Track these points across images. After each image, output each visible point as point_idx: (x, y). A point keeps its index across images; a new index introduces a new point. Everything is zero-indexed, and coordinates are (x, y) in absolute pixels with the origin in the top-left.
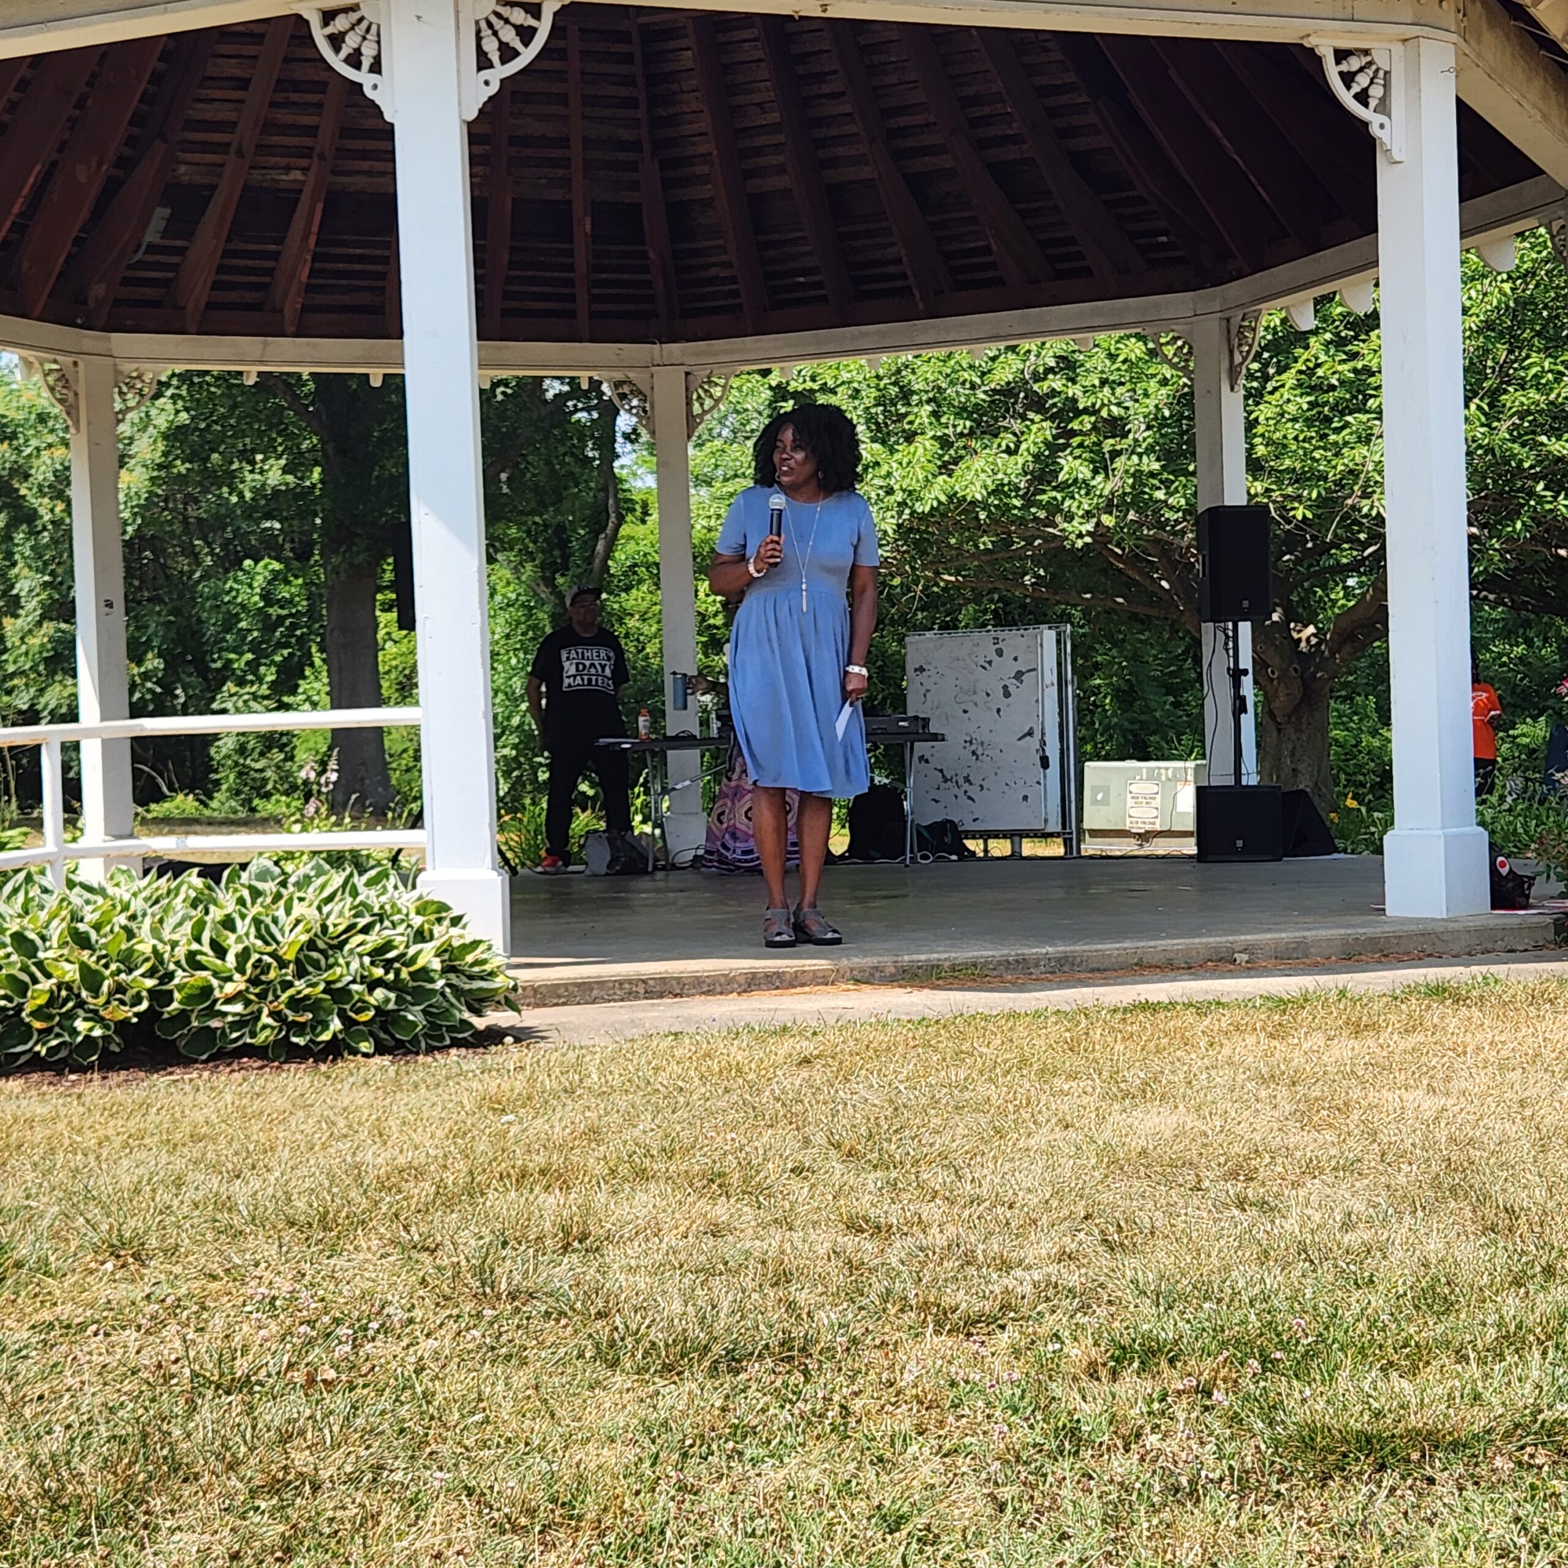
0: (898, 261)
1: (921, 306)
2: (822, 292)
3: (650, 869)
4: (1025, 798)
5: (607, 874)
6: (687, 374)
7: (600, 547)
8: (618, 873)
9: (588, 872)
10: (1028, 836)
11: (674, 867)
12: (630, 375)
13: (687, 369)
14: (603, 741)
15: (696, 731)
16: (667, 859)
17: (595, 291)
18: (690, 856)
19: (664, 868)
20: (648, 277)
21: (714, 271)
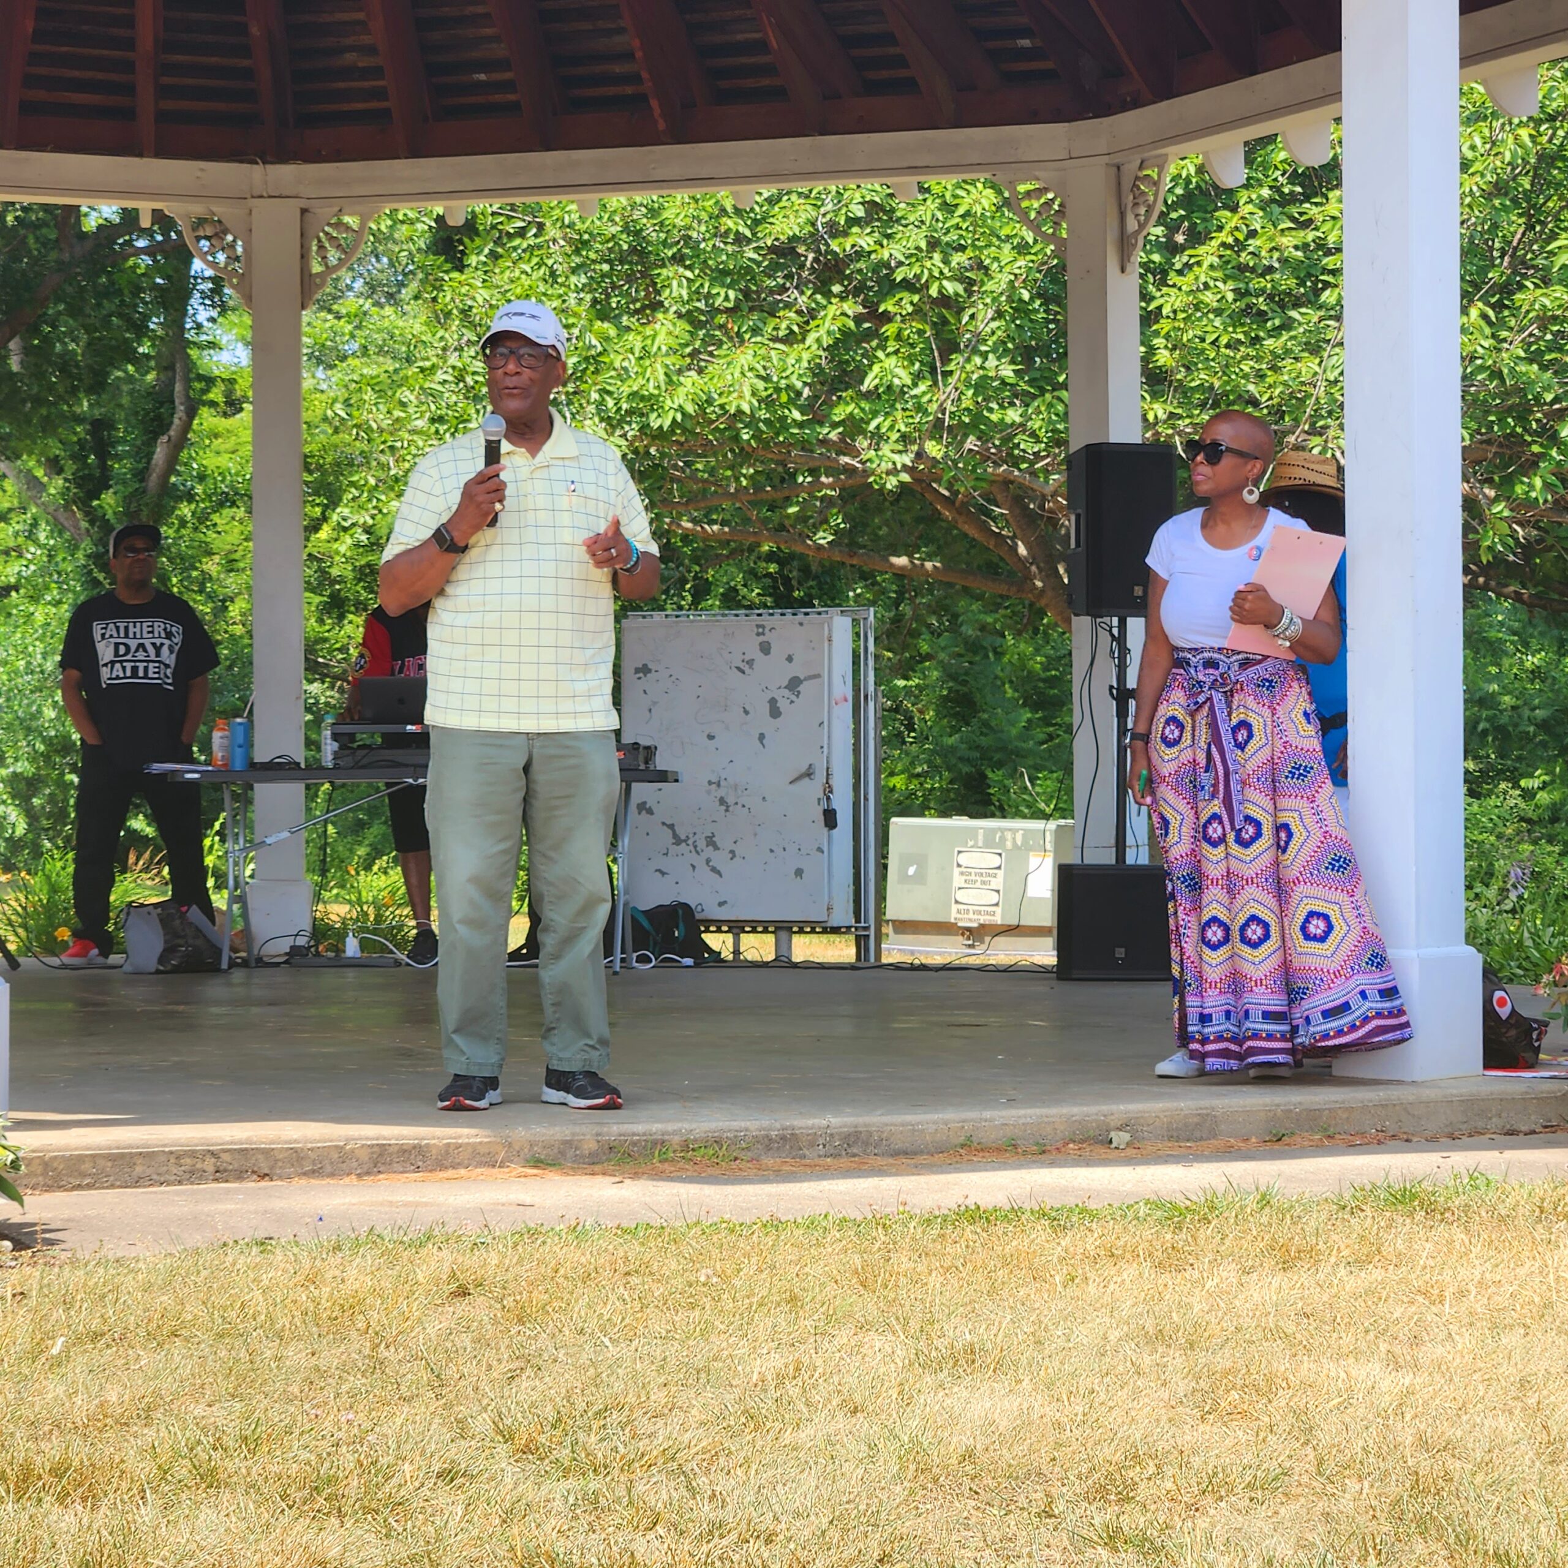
0: (630, 56)
1: (661, 125)
2: (512, 97)
3: (224, 965)
4: (799, 873)
5: (158, 972)
6: (304, 211)
7: (160, 453)
8: (175, 970)
9: (127, 968)
10: (801, 931)
11: (261, 962)
12: (214, 209)
13: (303, 203)
14: (158, 767)
15: (299, 755)
16: (249, 950)
17: (166, 80)
18: (284, 946)
19: (245, 964)
20: (246, 63)
21: (350, 58)
